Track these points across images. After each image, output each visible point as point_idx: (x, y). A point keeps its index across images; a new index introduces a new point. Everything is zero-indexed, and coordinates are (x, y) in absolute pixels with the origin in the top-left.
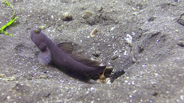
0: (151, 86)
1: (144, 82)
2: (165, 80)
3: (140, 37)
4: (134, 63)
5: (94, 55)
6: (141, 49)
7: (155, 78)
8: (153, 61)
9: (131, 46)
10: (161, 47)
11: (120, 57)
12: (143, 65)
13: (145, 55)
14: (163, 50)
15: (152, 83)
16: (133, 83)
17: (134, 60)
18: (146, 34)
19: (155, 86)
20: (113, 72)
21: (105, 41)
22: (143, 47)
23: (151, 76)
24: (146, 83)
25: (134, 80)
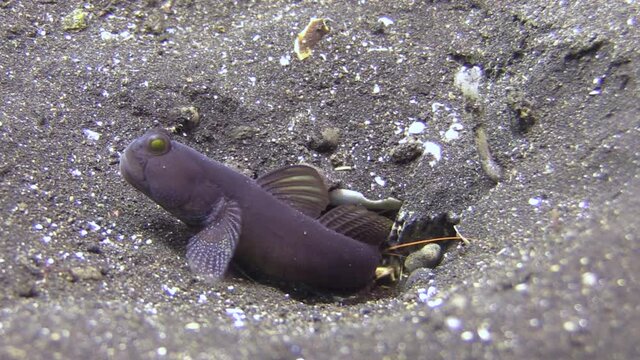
0: (563, 343)
1: (533, 322)
2: (627, 307)
3: (518, 55)
4: (493, 182)
5: (311, 146)
6: (521, 121)
7: (584, 301)
8: (576, 182)
9: (476, 111)
10: (609, 116)
12: (535, 196)
13: (541, 147)
14: (620, 132)
15: (569, 326)
16: (484, 334)
17: (491, 167)
18: (543, 45)
19: (581, 339)
20: (401, 223)
21: (358, 78)
22: (533, 108)
23: (563, 286)
24: (540, 327)
25: (489, 315)
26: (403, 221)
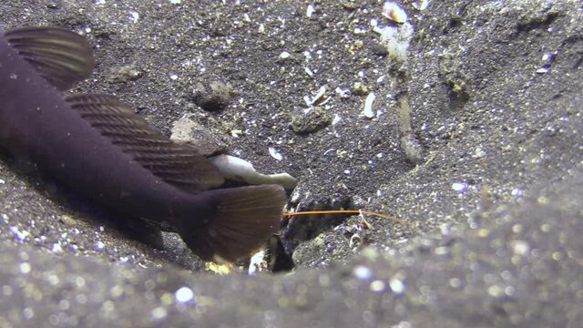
0: (486, 306)
1: (454, 282)
2: (560, 282)
3: (455, 23)
4: (409, 163)
5: (196, 99)
6: (453, 96)
7: (513, 269)
8: (511, 168)
9: (402, 75)
10: (557, 97)
11: (338, 127)
12: (460, 180)
13: (473, 128)
14: (568, 114)
15: (494, 291)
16: (397, 286)
17: (411, 147)
18: (487, 14)
20: (294, 205)
21: (262, 28)
22: (468, 82)
23: (491, 251)
24: (461, 288)
25: (404, 268)
26: (298, 202)
